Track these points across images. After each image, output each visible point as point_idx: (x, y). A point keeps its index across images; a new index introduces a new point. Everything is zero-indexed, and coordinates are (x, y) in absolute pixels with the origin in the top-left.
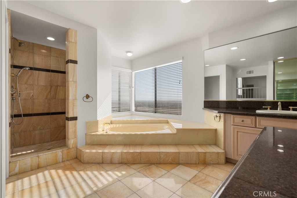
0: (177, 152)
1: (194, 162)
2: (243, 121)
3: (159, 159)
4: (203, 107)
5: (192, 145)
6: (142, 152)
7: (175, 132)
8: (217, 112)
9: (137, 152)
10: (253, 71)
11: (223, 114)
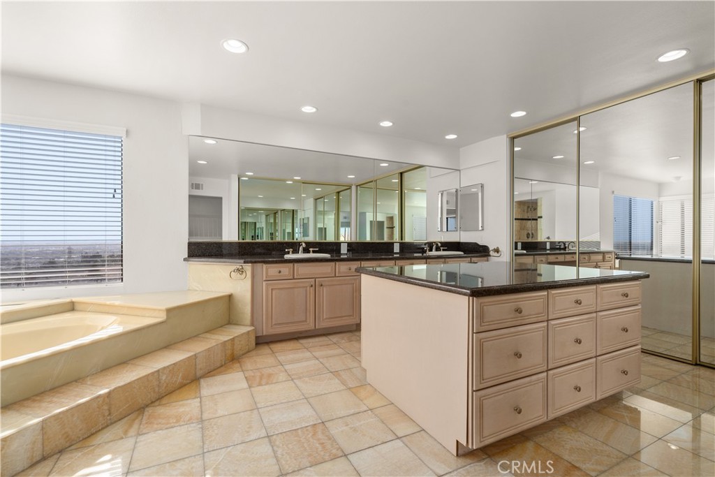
0: (192, 356)
1: (219, 365)
2: (280, 272)
3: (157, 389)
4: (186, 256)
5: (195, 336)
6: (116, 389)
7: (162, 317)
8: (242, 261)
9: (100, 395)
10: (202, 185)
11: (250, 264)
